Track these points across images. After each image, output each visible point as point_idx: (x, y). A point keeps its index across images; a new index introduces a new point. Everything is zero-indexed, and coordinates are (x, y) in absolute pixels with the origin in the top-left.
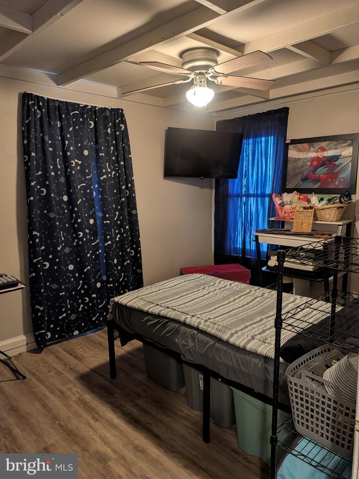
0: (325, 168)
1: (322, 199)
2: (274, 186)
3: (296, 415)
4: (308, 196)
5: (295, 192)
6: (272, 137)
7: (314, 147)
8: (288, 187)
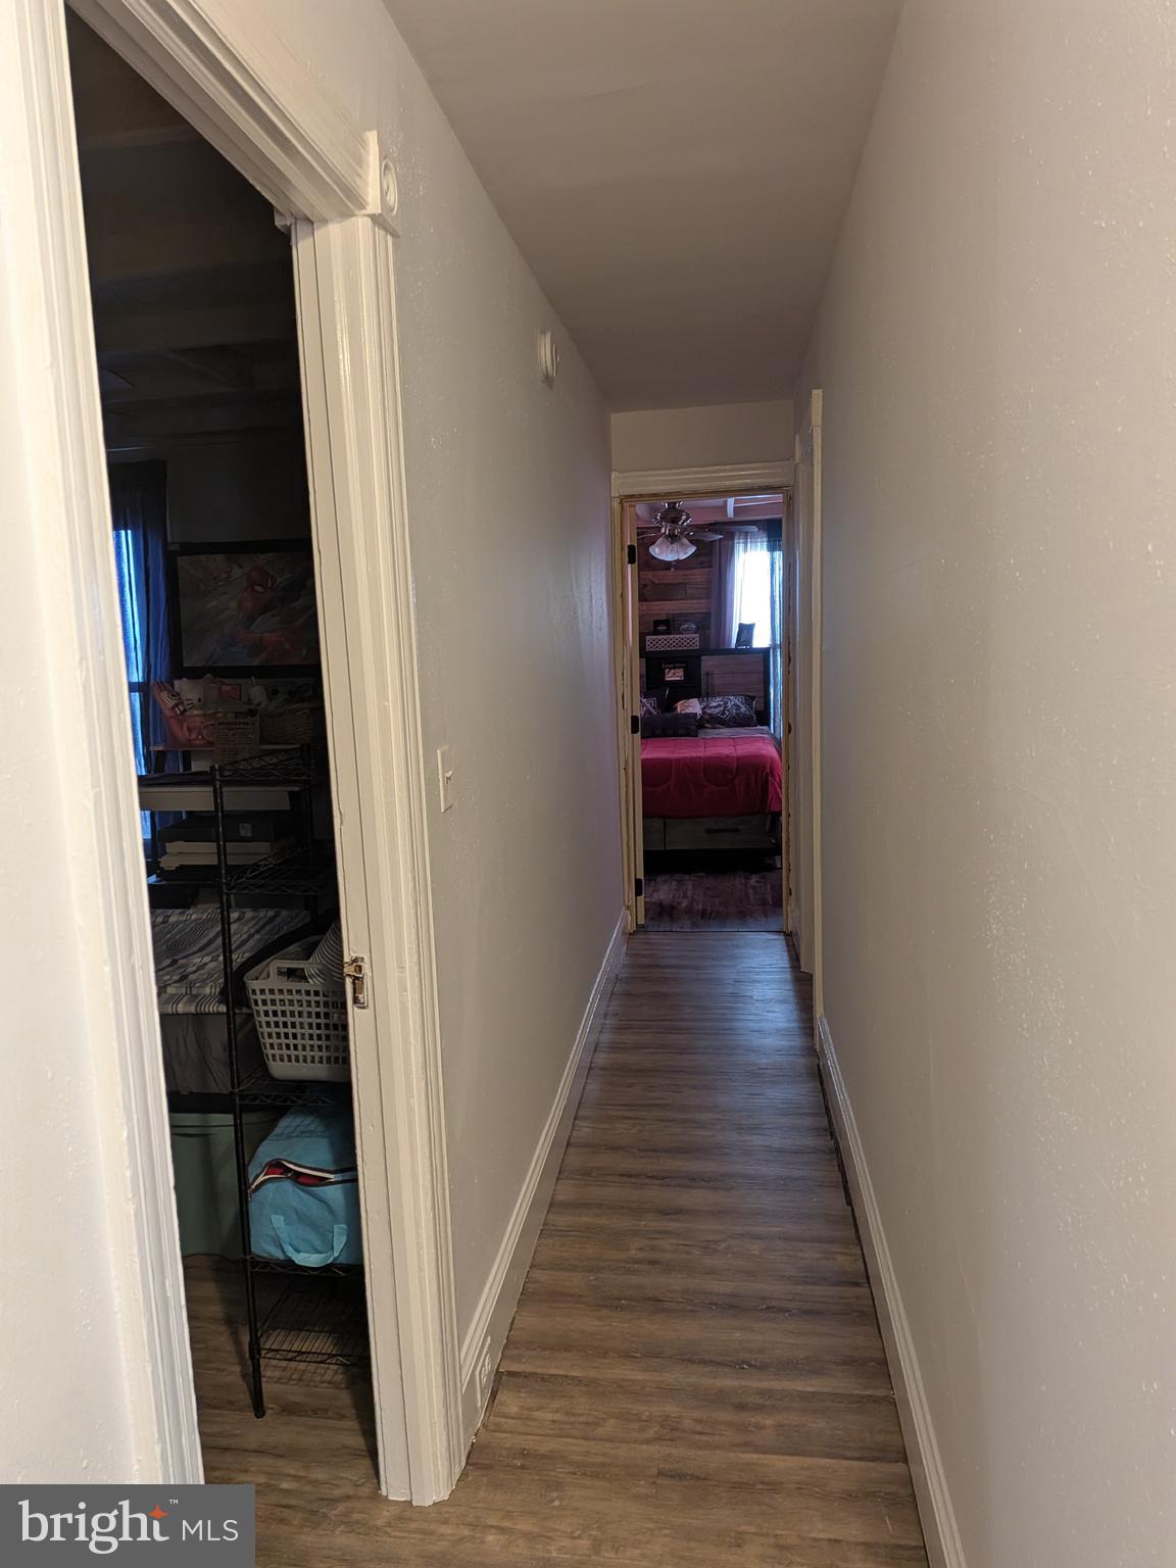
0: (273, 616)
1: (275, 692)
2: (152, 659)
3: (268, 1046)
4: (240, 685)
5: (209, 675)
6: (129, 532)
7: (241, 566)
8: (187, 664)
